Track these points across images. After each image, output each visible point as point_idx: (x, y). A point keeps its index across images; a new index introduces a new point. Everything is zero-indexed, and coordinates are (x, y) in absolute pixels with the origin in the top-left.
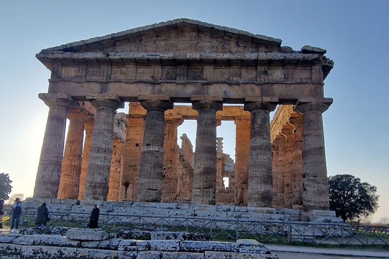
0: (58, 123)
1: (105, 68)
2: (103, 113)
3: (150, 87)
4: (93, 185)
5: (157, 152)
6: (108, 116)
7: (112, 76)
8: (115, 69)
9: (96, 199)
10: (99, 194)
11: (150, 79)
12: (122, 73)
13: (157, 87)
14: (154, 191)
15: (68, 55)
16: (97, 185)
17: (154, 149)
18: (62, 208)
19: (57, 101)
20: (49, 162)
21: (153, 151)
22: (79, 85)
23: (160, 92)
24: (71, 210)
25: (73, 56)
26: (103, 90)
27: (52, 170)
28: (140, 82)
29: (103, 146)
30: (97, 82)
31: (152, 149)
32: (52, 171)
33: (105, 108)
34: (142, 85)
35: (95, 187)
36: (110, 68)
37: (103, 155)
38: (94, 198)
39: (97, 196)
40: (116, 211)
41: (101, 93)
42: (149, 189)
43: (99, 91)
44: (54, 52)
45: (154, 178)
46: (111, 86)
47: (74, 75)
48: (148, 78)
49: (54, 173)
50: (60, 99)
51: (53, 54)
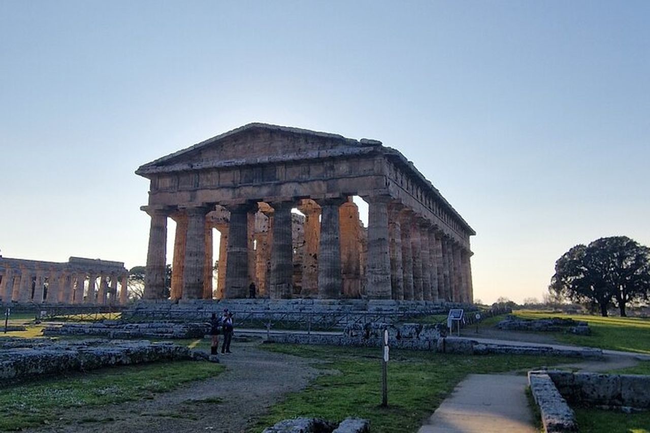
0: (158, 232)
1: (193, 177)
2: (193, 220)
3: (231, 192)
4: (188, 286)
5: (239, 252)
6: (198, 222)
7: (200, 183)
8: (202, 176)
9: (191, 298)
10: (194, 294)
11: (231, 183)
12: (208, 180)
13: (237, 191)
14: (237, 289)
15: (160, 169)
16: (191, 286)
17: (235, 250)
18: (164, 307)
19: (156, 212)
20: (153, 267)
21: (234, 252)
22: (173, 194)
23: (240, 195)
24: (170, 309)
25: (164, 170)
26: (193, 198)
27: (156, 273)
28: (223, 187)
29: (195, 250)
30: (187, 191)
31: (233, 250)
32: (156, 275)
33: (195, 214)
34: (224, 191)
35: (189, 287)
36: (197, 177)
37: (195, 258)
38: (189, 297)
39: (192, 295)
40: (205, 308)
41: (191, 201)
42: (233, 287)
43: (189, 199)
44: (149, 168)
45: (236, 277)
46: (199, 193)
47: (168, 186)
48: (229, 182)
49: (158, 277)
50: (158, 210)
51: (148, 169)
